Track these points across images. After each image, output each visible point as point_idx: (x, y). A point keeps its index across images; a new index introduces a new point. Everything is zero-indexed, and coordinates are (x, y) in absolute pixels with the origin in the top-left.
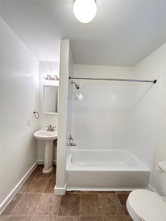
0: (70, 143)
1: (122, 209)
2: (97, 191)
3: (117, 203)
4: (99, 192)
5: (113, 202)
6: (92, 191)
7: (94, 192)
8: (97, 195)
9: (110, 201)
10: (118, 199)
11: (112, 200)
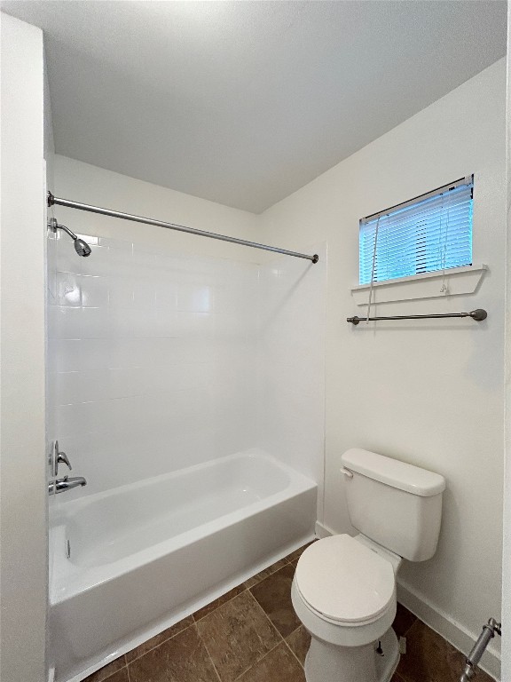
0: (57, 482)
1: (271, 627)
2: (188, 618)
3: (256, 617)
4: (197, 615)
5: (244, 623)
6: (173, 628)
7: (178, 625)
8: (193, 629)
9: (234, 623)
10: (257, 604)
11: (241, 617)
